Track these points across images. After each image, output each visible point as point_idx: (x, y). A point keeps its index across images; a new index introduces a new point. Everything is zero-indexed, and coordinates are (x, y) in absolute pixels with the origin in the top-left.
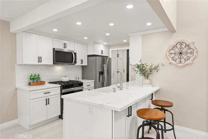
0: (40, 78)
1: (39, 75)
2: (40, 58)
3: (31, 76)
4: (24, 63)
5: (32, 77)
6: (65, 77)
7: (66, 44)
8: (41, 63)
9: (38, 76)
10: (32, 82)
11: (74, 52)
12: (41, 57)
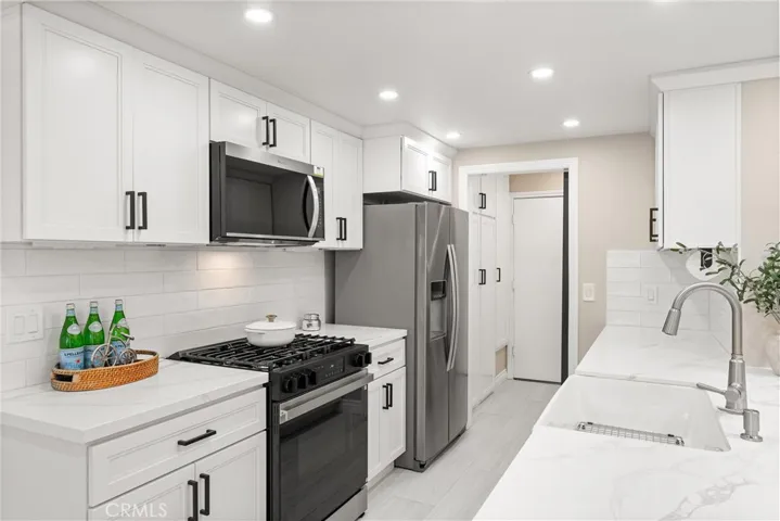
0: (127, 331)
1: (119, 315)
2: (139, 201)
3: (70, 320)
4: (33, 233)
5: (74, 330)
6: (271, 318)
7: (273, 121)
8: (145, 237)
9: (115, 321)
10: (73, 360)
11: (317, 172)
12: (144, 195)
